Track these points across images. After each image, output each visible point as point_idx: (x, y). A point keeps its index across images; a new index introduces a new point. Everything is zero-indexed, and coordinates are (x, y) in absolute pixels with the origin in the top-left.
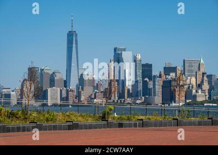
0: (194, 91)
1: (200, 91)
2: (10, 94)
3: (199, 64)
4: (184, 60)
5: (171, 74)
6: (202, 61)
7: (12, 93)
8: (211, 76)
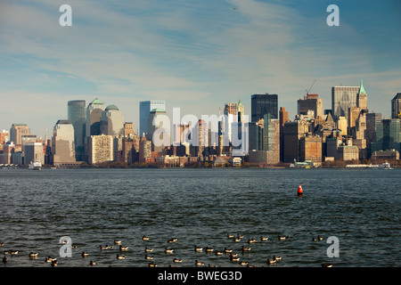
0: (339, 142)
1: (350, 142)
2: (33, 146)
3: (358, 95)
4: (333, 89)
5: (309, 112)
6: (362, 90)
7: (36, 144)
8: (374, 115)
